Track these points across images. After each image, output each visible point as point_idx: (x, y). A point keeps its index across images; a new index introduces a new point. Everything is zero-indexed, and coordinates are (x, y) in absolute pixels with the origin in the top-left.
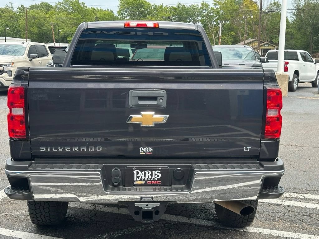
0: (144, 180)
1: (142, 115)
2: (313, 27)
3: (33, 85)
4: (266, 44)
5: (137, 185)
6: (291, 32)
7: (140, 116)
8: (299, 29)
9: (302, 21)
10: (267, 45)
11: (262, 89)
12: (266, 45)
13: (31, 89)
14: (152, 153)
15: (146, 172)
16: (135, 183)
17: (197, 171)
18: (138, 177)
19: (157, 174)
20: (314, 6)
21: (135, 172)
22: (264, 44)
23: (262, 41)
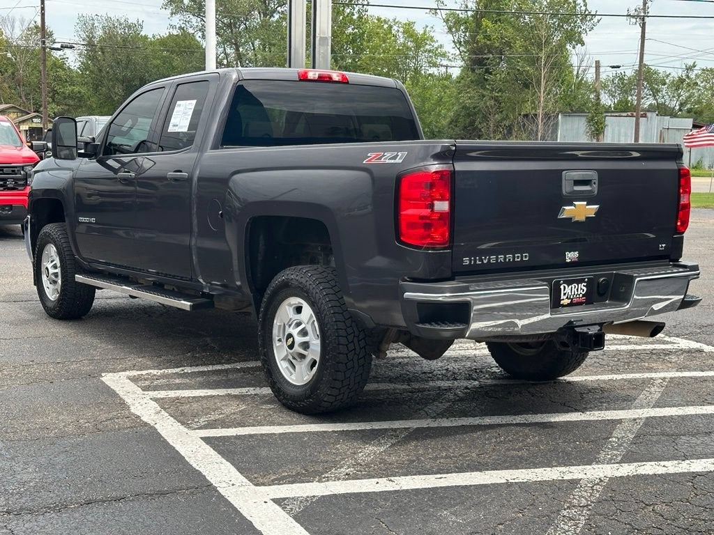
0: (570, 298)
1: (575, 206)
2: (124, 84)
3: (460, 166)
4: (35, 117)
5: (563, 306)
6: (79, 92)
7: (573, 207)
8: (96, 88)
9: (100, 71)
10: (39, 120)
11: (676, 168)
12: (35, 120)
13: (459, 172)
14: (577, 260)
15: (573, 286)
16: (562, 302)
17: (637, 277)
18: (565, 294)
19: (582, 289)
20: (124, 41)
21: (562, 287)
22: (32, 118)
23: (27, 110)
